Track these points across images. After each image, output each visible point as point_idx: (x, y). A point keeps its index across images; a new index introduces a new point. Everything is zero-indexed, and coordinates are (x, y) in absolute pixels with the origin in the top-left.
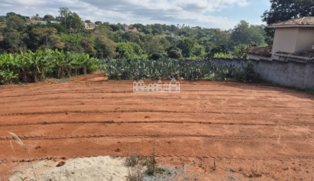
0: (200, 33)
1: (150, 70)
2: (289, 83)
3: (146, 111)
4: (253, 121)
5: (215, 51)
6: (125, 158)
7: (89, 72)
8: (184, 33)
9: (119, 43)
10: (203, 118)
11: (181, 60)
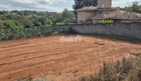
0: (48, 14)
1: (25, 33)
2: (85, 32)
3: (25, 54)
4: (74, 50)
5: (56, 22)
8: (41, 14)
10: (54, 52)
11: (41, 27)
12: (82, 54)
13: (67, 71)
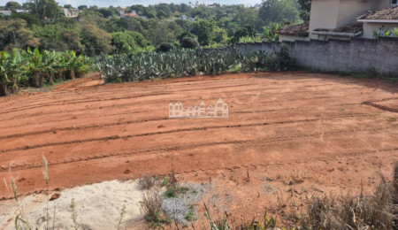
0: (219, 12)
1: (159, 66)
2: (331, 67)
3: (159, 119)
4: (291, 118)
5: (240, 34)
6: (137, 180)
7: (78, 75)
8: (199, 13)
9: (115, 33)
10: (231, 120)
11: (197, 50)
12: (317, 135)
13: (269, 177)
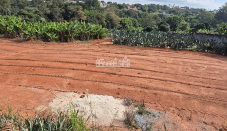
0: (187, 12)
3: (139, 69)
5: (199, 27)
6: (123, 100)
7: (101, 38)
8: (174, 12)
9: (123, 18)
10: (184, 79)
11: (169, 33)
13: (206, 121)
